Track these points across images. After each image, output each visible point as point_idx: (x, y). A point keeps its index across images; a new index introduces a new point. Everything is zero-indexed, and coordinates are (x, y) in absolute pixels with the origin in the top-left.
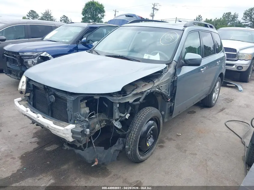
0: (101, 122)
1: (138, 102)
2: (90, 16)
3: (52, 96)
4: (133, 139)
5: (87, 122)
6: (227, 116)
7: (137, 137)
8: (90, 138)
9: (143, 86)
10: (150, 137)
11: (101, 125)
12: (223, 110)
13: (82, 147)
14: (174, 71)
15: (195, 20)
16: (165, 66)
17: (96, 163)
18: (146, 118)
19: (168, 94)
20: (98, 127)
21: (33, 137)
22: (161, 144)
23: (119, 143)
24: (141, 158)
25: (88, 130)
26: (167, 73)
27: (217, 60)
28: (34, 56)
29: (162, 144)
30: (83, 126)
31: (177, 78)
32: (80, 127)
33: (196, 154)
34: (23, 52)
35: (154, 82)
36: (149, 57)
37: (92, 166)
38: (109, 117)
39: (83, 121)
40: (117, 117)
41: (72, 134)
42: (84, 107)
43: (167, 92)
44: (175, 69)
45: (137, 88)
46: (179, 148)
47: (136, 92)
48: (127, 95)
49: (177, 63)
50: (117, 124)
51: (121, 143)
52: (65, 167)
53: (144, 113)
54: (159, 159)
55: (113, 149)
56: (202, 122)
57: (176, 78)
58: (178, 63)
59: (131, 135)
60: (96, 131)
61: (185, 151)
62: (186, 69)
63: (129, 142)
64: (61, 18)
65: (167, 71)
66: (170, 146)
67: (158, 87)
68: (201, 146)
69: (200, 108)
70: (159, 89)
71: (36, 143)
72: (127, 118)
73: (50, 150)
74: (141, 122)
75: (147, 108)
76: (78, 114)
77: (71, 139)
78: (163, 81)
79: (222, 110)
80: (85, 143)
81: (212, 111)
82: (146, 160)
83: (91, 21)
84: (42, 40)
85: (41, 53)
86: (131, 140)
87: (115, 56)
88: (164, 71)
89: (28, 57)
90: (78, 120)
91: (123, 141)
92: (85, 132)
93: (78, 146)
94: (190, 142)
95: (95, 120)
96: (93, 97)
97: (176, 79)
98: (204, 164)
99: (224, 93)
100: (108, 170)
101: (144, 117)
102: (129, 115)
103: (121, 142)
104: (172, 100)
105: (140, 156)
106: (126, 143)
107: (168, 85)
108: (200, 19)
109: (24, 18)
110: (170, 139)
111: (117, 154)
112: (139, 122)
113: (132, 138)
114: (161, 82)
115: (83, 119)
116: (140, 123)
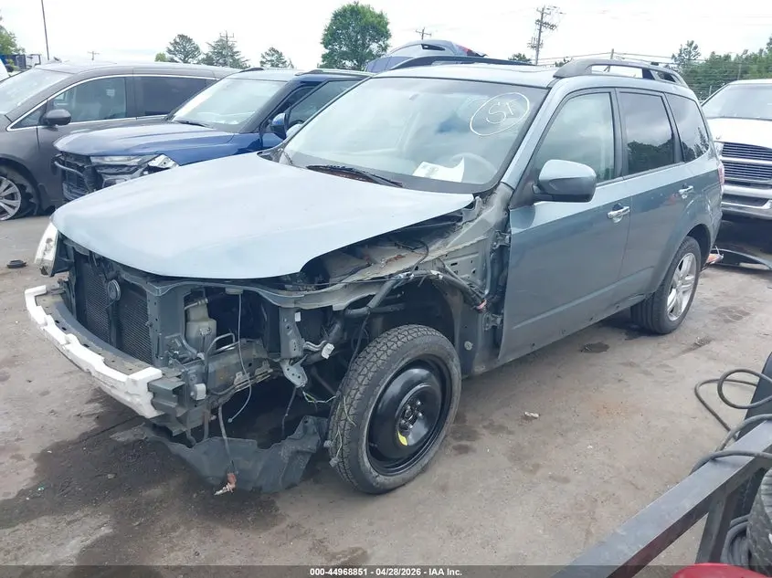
0: (251, 365)
1: (363, 310)
2: (344, 49)
3: (114, 282)
4: (346, 420)
5: (202, 362)
6: (712, 363)
7: (359, 416)
8: (214, 412)
9: (390, 260)
10: (416, 418)
11: (256, 373)
12: (704, 344)
13: (189, 436)
14: (502, 215)
15: (677, 56)
16: (469, 198)
17: (229, 487)
18: (392, 359)
19: (483, 287)
20: (241, 379)
21: (90, 401)
22: (464, 443)
23: (305, 429)
24: (381, 479)
25: (201, 388)
26: (476, 221)
27: (683, 184)
28: (131, 166)
29: (468, 443)
30: (186, 374)
31: (510, 238)
32: (178, 377)
33: (566, 480)
34: (102, 156)
35: (427, 249)
36: (433, 170)
37: (218, 493)
38: (269, 352)
39: (192, 360)
40: (296, 353)
41: (150, 396)
42: (203, 319)
43: (479, 282)
44: (507, 210)
45: (369, 265)
46: (517, 456)
47: (360, 278)
48: (325, 287)
49: (514, 191)
50: (295, 376)
51: (311, 431)
52: (156, 492)
53: (389, 344)
54: (444, 489)
55: (286, 449)
56: (620, 381)
57: (508, 237)
58: (516, 194)
59: (343, 409)
60: (233, 392)
61: (537, 467)
62: (550, 212)
63: (335, 428)
64: (264, 57)
65: (478, 215)
66: (491, 449)
67: (440, 265)
68: (592, 455)
69: (626, 337)
70: (444, 270)
71: (93, 418)
72: (327, 357)
73: (128, 440)
74: (374, 369)
75: (404, 328)
76: (179, 338)
77: (149, 412)
78: (460, 247)
79: (698, 345)
80: (200, 423)
81: (664, 348)
82: (403, 488)
83: (348, 63)
84: (166, 121)
85: (151, 157)
86: (342, 423)
87: (331, 167)
88: (467, 214)
89: (113, 171)
90: (175, 356)
91: (318, 424)
92: (192, 394)
93: (176, 431)
94: (560, 440)
95: (233, 359)
96: (224, 289)
97: (507, 241)
98: (584, 511)
99: (722, 290)
100: (277, 510)
101: (385, 357)
102: (330, 347)
103: (312, 429)
104: (496, 307)
105: (375, 474)
106: (327, 433)
107: (480, 258)
108: (693, 53)
109: (160, 58)
110: (498, 429)
111: (302, 463)
112: (369, 371)
113: (343, 418)
114: (452, 249)
115: (193, 354)
116: (370, 375)
